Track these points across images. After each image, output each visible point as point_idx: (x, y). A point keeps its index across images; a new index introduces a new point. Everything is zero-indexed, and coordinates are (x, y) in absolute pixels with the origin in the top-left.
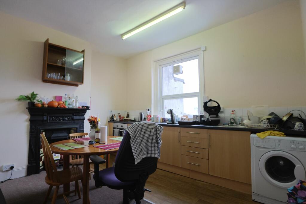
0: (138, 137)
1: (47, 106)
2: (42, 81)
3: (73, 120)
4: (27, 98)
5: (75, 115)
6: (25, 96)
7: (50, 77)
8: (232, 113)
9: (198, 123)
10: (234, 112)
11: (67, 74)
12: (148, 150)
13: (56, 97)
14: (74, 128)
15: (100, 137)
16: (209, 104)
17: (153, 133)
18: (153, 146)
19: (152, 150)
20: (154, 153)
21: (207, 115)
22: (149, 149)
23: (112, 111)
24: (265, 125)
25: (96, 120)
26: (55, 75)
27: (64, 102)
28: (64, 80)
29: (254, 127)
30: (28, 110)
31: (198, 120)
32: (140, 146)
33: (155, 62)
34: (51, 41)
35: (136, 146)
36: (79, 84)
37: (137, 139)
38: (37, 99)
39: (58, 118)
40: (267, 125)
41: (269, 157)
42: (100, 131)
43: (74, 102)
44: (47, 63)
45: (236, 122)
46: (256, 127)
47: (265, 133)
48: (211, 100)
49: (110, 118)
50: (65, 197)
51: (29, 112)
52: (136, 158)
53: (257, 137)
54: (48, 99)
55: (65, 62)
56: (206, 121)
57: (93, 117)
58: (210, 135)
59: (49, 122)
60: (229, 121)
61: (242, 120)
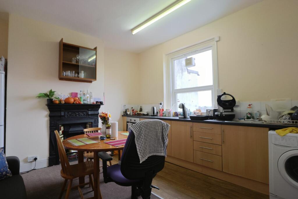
0: (143, 136)
1: (64, 102)
2: (59, 79)
3: (88, 115)
4: (46, 95)
5: (89, 111)
6: (44, 94)
7: (66, 75)
8: (249, 107)
9: (211, 118)
10: (251, 106)
11: (81, 72)
12: (154, 149)
13: (72, 94)
14: (90, 122)
15: (111, 133)
16: (223, 98)
17: (158, 132)
18: (159, 145)
19: (158, 148)
20: (159, 151)
21: (221, 109)
22: (155, 147)
23: (125, 106)
24: (286, 120)
25: (107, 116)
26: (70, 73)
27: (80, 98)
28: (79, 77)
29: (273, 122)
30: (48, 106)
31: (211, 114)
32: (145, 145)
33: (166, 55)
34: (66, 41)
35: (141, 145)
36: (93, 80)
37: (142, 138)
38: (54, 96)
39: (75, 113)
40: (288, 121)
41: (290, 157)
42: (111, 127)
43: (89, 98)
44: (62, 61)
45: (253, 117)
46: (275, 122)
47: (286, 130)
48: (225, 94)
49: (124, 112)
50: (79, 189)
51: (48, 108)
52: (141, 157)
53: (276, 134)
54: (64, 95)
55: (79, 60)
56: (219, 115)
57: (104, 114)
58: (223, 131)
59: (66, 117)
60: (246, 115)
61: (260, 115)
